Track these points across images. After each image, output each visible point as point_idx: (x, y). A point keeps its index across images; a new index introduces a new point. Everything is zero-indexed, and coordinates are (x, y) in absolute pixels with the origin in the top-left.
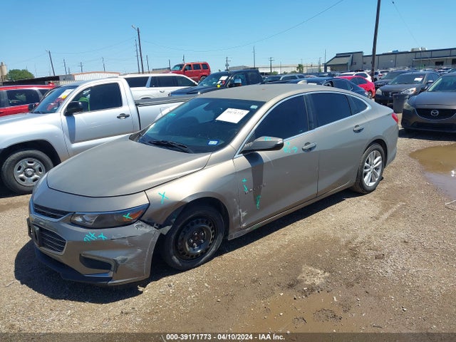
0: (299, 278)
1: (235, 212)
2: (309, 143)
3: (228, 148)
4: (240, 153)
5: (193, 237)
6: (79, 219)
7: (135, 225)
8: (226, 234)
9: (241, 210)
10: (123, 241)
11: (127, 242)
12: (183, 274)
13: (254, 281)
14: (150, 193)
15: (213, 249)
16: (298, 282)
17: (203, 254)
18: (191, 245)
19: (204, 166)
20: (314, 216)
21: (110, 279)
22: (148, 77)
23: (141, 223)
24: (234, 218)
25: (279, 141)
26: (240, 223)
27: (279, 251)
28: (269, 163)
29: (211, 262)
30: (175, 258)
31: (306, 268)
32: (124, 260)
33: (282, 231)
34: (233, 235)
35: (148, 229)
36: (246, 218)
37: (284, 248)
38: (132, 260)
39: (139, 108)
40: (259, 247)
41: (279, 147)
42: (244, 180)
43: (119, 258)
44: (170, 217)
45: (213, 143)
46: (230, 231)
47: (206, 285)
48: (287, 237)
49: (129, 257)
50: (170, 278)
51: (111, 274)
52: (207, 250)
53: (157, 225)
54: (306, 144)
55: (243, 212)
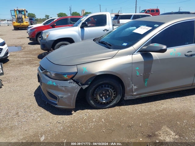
0: (156, 133)
1: (129, 85)
2: (191, 52)
3: (131, 48)
4: (138, 52)
5: (102, 93)
6: (48, 73)
7: (69, 81)
8: (123, 96)
9: (133, 85)
10: (62, 88)
11: (64, 89)
12: (96, 110)
13: (129, 126)
14: (79, 66)
15: (114, 102)
16: (155, 135)
17: (108, 103)
18: (101, 97)
19: (113, 57)
20: (188, 97)
21: (56, 104)
22: (132, 15)
23: (72, 81)
24: (128, 88)
25: (164, 47)
26: (132, 92)
27: (154, 112)
28: (157, 60)
29: (113, 108)
30: (91, 101)
31: (165, 128)
32: (62, 97)
33: (162, 101)
34: (127, 97)
35: (75, 85)
36: (136, 90)
37: (158, 112)
38: (65, 98)
39: (114, 27)
40: (143, 107)
41: (163, 51)
42: (137, 68)
43: (60, 96)
44: (88, 81)
45: (125, 44)
46: (125, 95)
47: (103, 120)
48: (163, 106)
49: (65, 96)
50: (89, 110)
51: (57, 102)
52: (111, 102)
53: (81, 83)
54: (188, 52)
55: (134, 86)
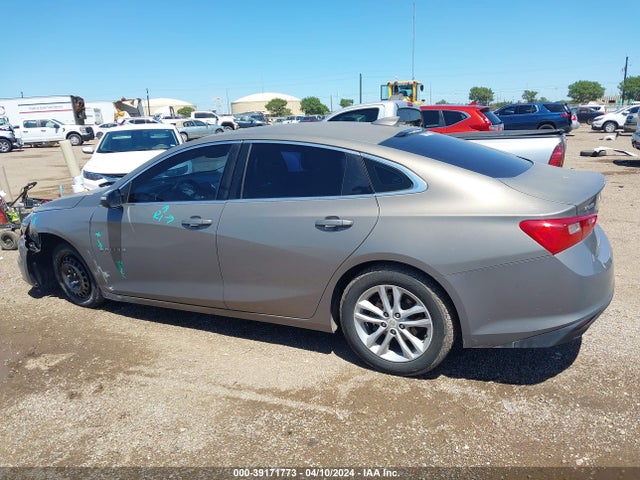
2: (199, 218)
9: (100, 268)
15: (92, 298)
19: (73, 206)
28: (128, 224)
34: (107, 294)
42: (98, 234)
54: (192, 218)
55: (103, 271)
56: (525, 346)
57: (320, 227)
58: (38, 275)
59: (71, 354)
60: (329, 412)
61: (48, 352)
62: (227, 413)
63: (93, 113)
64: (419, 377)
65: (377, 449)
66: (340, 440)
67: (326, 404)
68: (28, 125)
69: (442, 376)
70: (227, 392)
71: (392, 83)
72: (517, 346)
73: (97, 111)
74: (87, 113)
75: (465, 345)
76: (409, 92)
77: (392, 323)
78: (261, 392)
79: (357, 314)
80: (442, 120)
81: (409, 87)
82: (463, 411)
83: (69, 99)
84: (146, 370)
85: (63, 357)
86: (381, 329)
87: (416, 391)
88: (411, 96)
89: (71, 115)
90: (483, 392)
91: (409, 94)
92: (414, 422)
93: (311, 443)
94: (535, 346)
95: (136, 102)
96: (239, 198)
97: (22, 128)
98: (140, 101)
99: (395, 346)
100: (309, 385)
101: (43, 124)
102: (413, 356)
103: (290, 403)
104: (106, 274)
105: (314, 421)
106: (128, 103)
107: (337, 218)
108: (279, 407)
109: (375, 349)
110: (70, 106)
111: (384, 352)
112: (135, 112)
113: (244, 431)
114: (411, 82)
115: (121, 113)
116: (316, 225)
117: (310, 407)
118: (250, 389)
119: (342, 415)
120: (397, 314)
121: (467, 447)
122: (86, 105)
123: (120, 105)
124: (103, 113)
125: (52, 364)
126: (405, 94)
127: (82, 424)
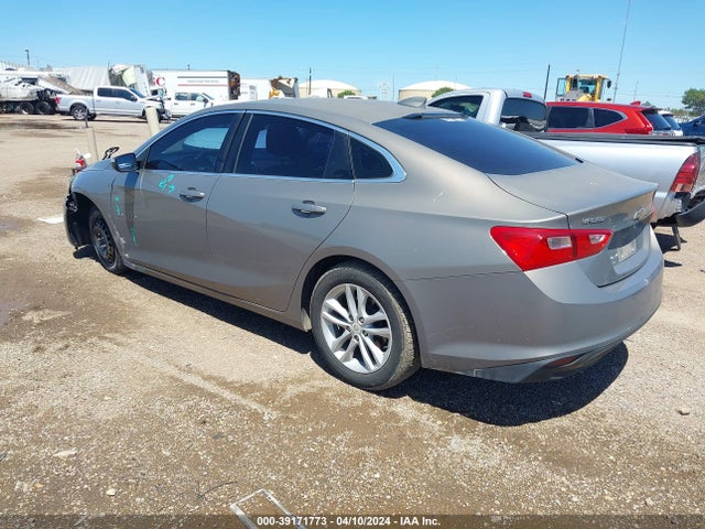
2: (194, 189)
15: (115, 264)
17: (110, 262)
28: (138, 190)
36: (126, 247)
42: (117, 199)
54: (189, 189)
56: (488, 377)
57: (297, 211)
58: (79, 236)
59: (66, 313)
60: (259, 411)
61: (50, 308)
62: (160, 391)
63: (248, 90)
64: (379, 393)
65: (280, 455)
66: (249, 439)
67: (261, 402)
68: (179, 97)
69: (407, 397)
70: (175, 372)
71: (572, 76)
72: (479, 376)
73: (252, 87)
74: (242, 89)
75: (424, 365)
76: (591, 88)
77: (355, 327)
78: (208, 378)
79: (325, 313)
80: (591, 120)
81: (593, 82)
82: (402, 436)
83: (226, 74)
84: (119, 337)
85: (59, 314)
86: (346, 333)
87: (367, 406)
88: (593, 94)
89: (225, 91)
90: (439, 422)
91: (591, 90)
92: (339, 438)
93: (218, 436)
94: (498, 379)
95: (293, 81)
96: (231, 172)
97: (174, 100)
98: (296, 80)
99: (357, 354)
100: (258, 381)
101: (194, 97)
102: (373, 368)
103: (227, 394)
104: (123, 241)
105: (236, 415)
106: (284, 82)
107: (312, 202)
108: (211, 396)
109: (339, 355)
110: (226, 81)
111: (346, 359)
112: (291, 93)
113: (162, 411)
114: (596, 76)
115: (276, 92)
116: (294, 210)
117: (244, 402)
118: (199, 373)
119: (270, 414)
120: (361, 318)
121: (377, 476)
122: (241, 81)
123: (276, 84)
124: (259, 90)
125: (45, 319)
126: (586, 91)
127: (26, 376)
